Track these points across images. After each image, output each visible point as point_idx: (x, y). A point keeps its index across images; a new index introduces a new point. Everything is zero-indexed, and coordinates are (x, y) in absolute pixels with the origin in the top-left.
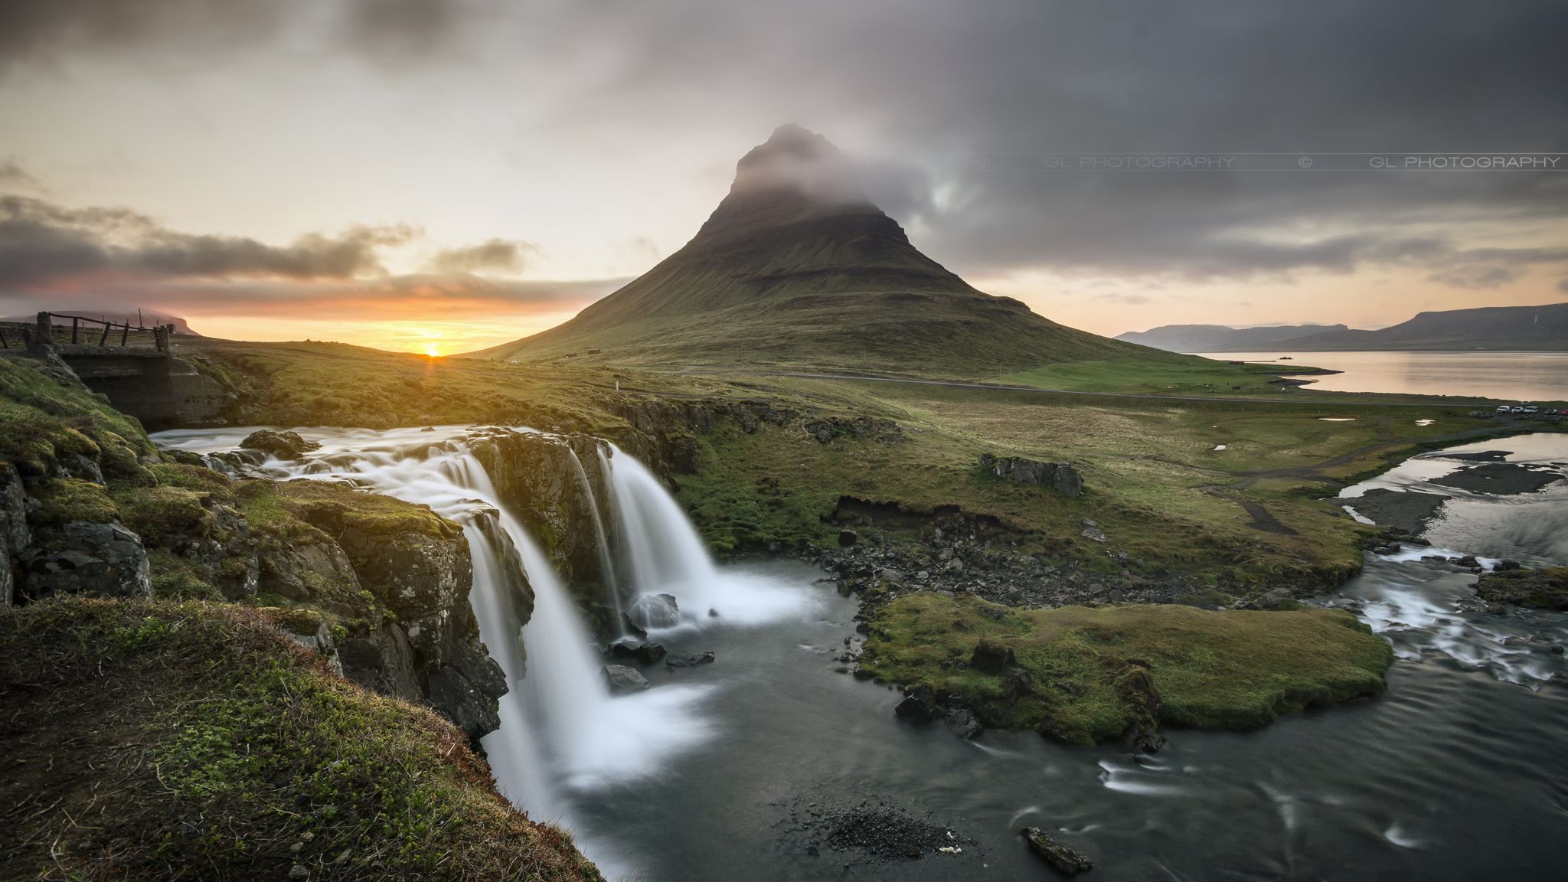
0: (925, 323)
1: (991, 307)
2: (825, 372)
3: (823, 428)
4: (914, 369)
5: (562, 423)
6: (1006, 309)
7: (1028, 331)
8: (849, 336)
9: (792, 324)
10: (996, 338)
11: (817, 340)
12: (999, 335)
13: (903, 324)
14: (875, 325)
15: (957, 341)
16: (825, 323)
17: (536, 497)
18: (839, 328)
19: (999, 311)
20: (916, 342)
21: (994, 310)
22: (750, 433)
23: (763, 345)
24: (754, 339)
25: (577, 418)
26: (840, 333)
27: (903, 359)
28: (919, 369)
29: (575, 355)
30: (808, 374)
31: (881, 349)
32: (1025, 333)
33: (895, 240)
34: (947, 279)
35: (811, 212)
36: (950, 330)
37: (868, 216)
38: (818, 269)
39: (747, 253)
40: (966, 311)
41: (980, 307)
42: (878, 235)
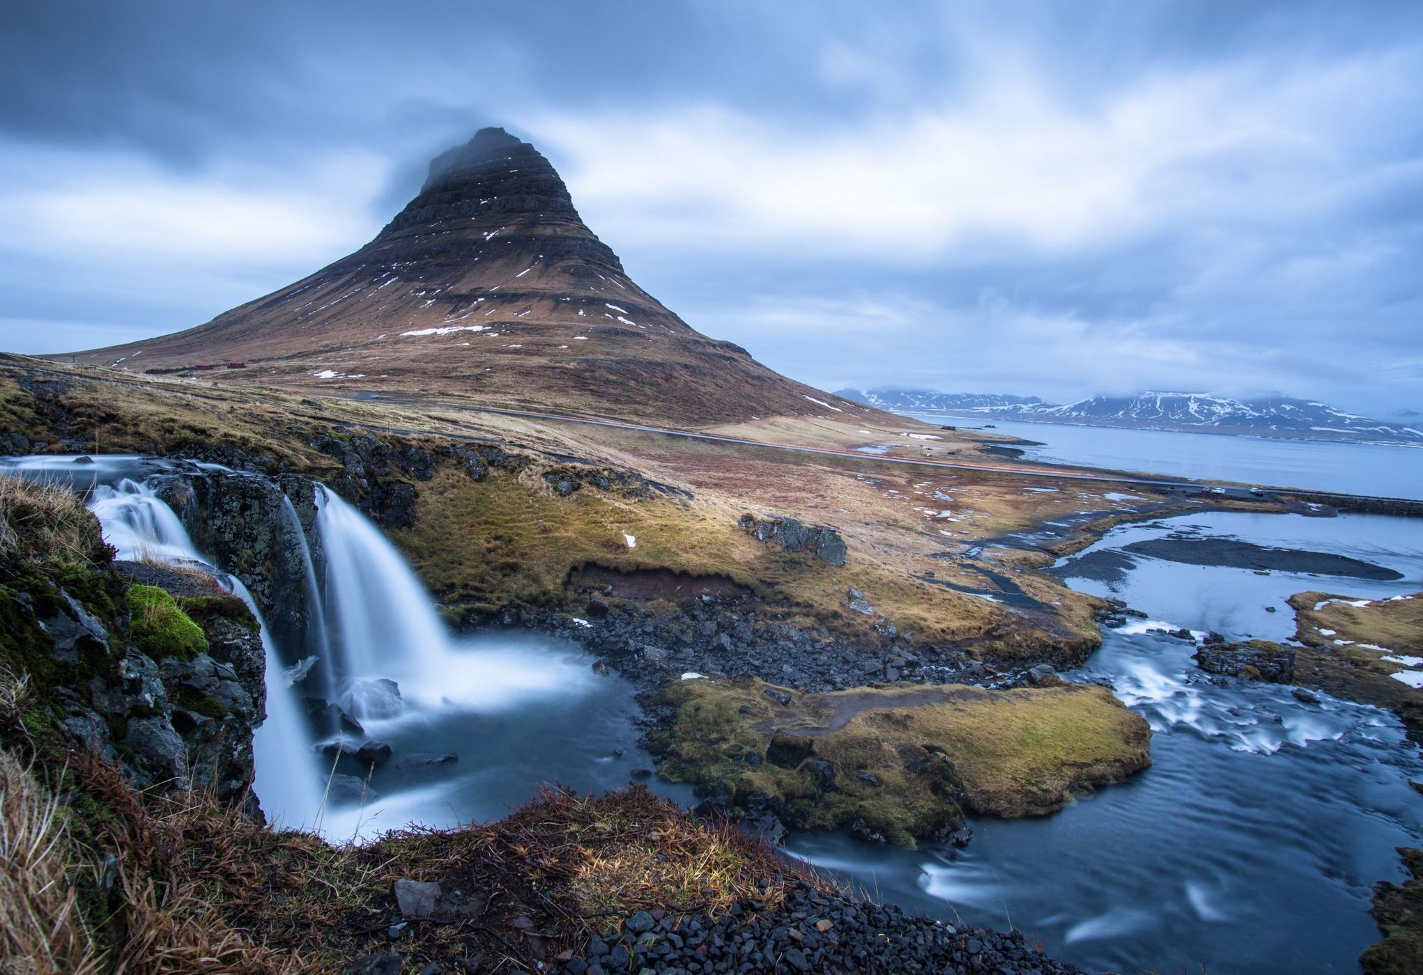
0: (641, 363)
1: (711, 350)
2: (529, 410)
3: (563, 478)
4: (630, 413)
5: (257, 459)
6: (727, 355)
7: (750, 380)
8: (555, 371)
9: (489, 351)
10: (717, 385)
11: (520, 373)
12: (720, 382)
13: (618, 363)
14: (586, 360)
15: (676, 385)
16: (529, 353)
17: (237, 556)
18: (543, 361)
19: (719, 357)
20: (632, 383)
21: (715, 354)
22: (476, 480)
23: (454, 374)
24: (444, 365)
25: (277, 454)
26: (545, 368)
27: (617, 401)
28: (636, 413)
29: (211, 367)
30: (509, 411)
31: (592, 387)
32: (747, 382)
33: (609, 269)
34: (665, 316)
35: (515, 227)
36: (667, 372)
37: (580, 239)
38: (521, 292)
39: (437, 265)
40: (687, 354)
41: (700, 350)
42: (589, 262)
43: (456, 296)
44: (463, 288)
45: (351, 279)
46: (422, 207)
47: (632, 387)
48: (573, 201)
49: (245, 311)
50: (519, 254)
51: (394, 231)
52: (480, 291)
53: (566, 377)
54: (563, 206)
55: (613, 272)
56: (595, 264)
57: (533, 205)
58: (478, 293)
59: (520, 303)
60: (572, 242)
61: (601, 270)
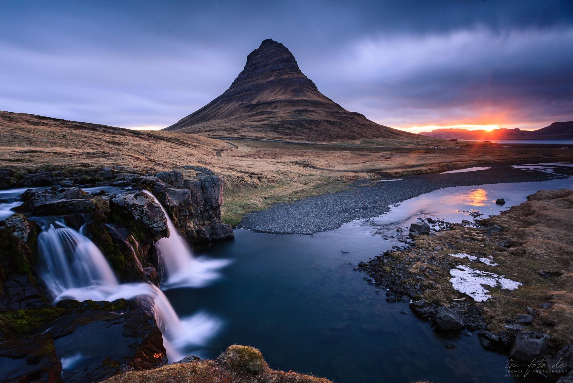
0: (307, 121)
7: (359, 126)
8: (268, 126)
10: (340, 128)
12: (343, 127)
13: (296, 121)
14: (283, 121)
15: (320, 128)
16: (262, 121)
18: (267, 123)
19: (347, 117)
20: (299, 128)
21: (345, 117)
26: (266, 125)
27: (286, 135)
31: (279, 131)
33: (310, 89)
34: (331, 105)
35: (274, 77)
36: (318, 124)
37: (299, 78)
38: (274, 101)
39: (247, 94)
40: (332, 117)
41: (339, 115)
42: (302, 86)
43: (252, 105)
44: (254, 102)
46: (244, 74)
47: (298, 130)
48: (298, 64)
51: (235, 84)
52: (260, 102)
53: (271, 127)
54: (293, 66)
55: (312, 90)
56: (304, 87)
57: (281, 67)
58: (259, 103)
59: (274, 105)
60: (295, 79)
61: (307, 89)
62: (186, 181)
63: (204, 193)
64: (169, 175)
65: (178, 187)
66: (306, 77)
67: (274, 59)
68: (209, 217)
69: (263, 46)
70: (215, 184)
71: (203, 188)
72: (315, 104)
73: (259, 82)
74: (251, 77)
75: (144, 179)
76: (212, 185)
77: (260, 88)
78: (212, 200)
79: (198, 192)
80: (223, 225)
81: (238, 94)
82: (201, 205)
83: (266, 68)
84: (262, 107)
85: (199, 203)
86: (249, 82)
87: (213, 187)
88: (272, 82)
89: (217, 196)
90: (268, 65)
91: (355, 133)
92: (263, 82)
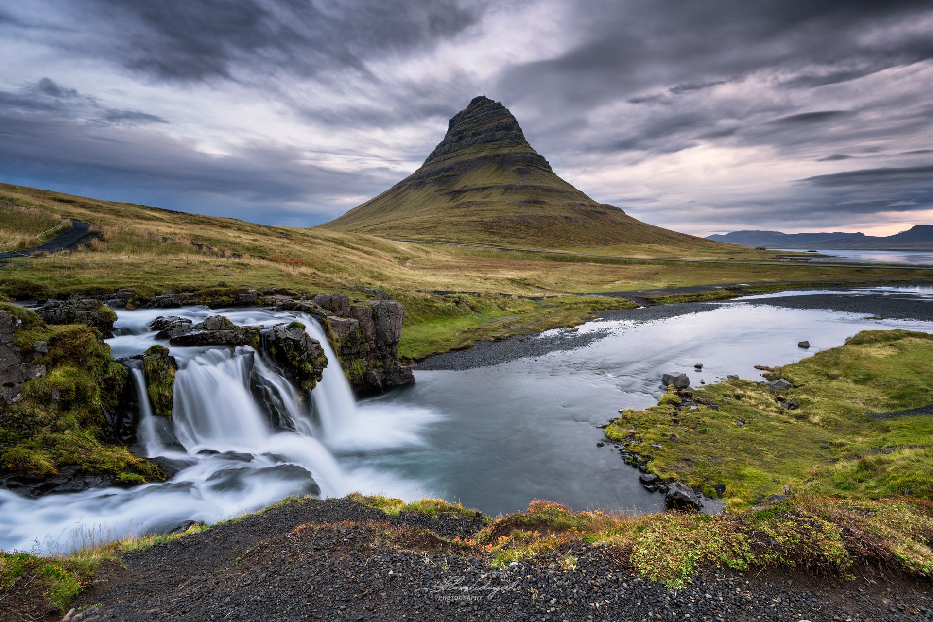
0: (536, 217)
7: (613, 225)
8: (476, 223)
9: (449, 216)
11: (454, 225)
12: (589, 226)
13: (518, 217)
14: (499, 217)
15: (555, 228)
16: (469, 216)
18: (475, 218)
19: (595, 212)
26: (473, 222)
27: (504, 237)
32: (611, 226)
33: (541, 169)
34: (572, 193)
35: (489, 151)
36: (551, 221)
37: (525, 153)
38: (487, 186)
39: (448, 176)
40: (572, 211)
42: (529, 165)
43: (454, 192)
44: (457, 187)
45: (406, 188)
46: (443, 146)
47: (521, 230)
48: (523, 131)
49: (357, 209)
50: (490, 166)
51: (430, 161)
52: (467, 187)
53: (480, 225)
54: (516, 135)
55: (544, 170)
56: (532, 166)
57: (499, 137)
58: (465, 189)
59: (486, 192)
60: (519, 155)
61: (536, 169)
62: (353, 308)
63: (376, 324)
64: (331, 300)
65: (341, 316)
66: (536, 151)
67: (489, 125)
68: (382, 356)
69: (472, 106)
70: (392, 313)
71: (375, 318)
72: (549, 191)
73: (465, 158)
74: (454, 151)
75: (298, 305)
76: (387, 314)
77: (467, 166)
78: (387, 334)
79: (369, 323)
80: (400, 368)
81: (434, 176)
82: (372, 340)
83: (476, 138)
84: (468, 194)
85: (369, 337)
86: (450, 158)
87: (389, 316)
88: (485, 158)
89: (393, 329)
90: (479, 134)
91: (607, 236)
92: (471, 158)
